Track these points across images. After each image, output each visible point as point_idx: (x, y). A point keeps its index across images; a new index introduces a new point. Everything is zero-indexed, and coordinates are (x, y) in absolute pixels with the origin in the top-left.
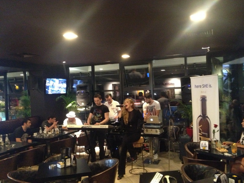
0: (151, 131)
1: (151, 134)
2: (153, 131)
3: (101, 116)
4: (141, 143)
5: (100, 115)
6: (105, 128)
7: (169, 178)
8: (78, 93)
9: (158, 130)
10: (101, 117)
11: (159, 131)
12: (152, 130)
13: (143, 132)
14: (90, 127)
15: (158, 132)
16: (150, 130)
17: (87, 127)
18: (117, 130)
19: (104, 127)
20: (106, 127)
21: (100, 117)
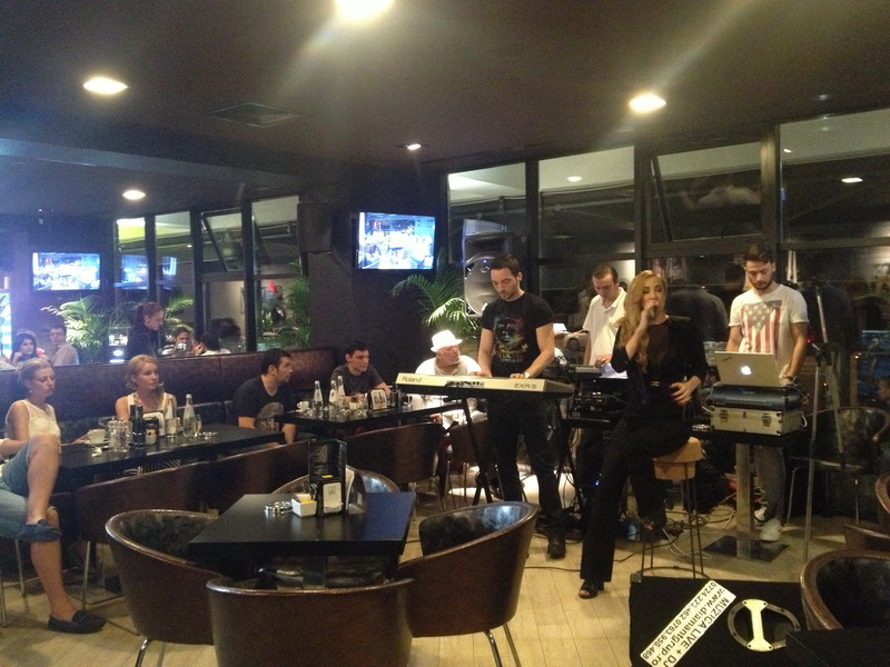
0: (745, 420)
1: (741, 429)
2: (753, 418)
3: (522, 343)
4: (686, 465)
5: (517, 339)
6: (530, 389)
7: (765, 613)
8: (471, 266)
9: (773, 415)
10: (525, 347)
11: (780, 418)
12: (745, 415)
13: (707, 422)
14: (476, 386)
15: (775, 425)
16: (740, 412)
17: (466, 386)
18: (597, 406)
19: (528, 386)
20: (534, 386)
21: (519, 346)
